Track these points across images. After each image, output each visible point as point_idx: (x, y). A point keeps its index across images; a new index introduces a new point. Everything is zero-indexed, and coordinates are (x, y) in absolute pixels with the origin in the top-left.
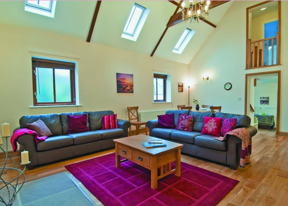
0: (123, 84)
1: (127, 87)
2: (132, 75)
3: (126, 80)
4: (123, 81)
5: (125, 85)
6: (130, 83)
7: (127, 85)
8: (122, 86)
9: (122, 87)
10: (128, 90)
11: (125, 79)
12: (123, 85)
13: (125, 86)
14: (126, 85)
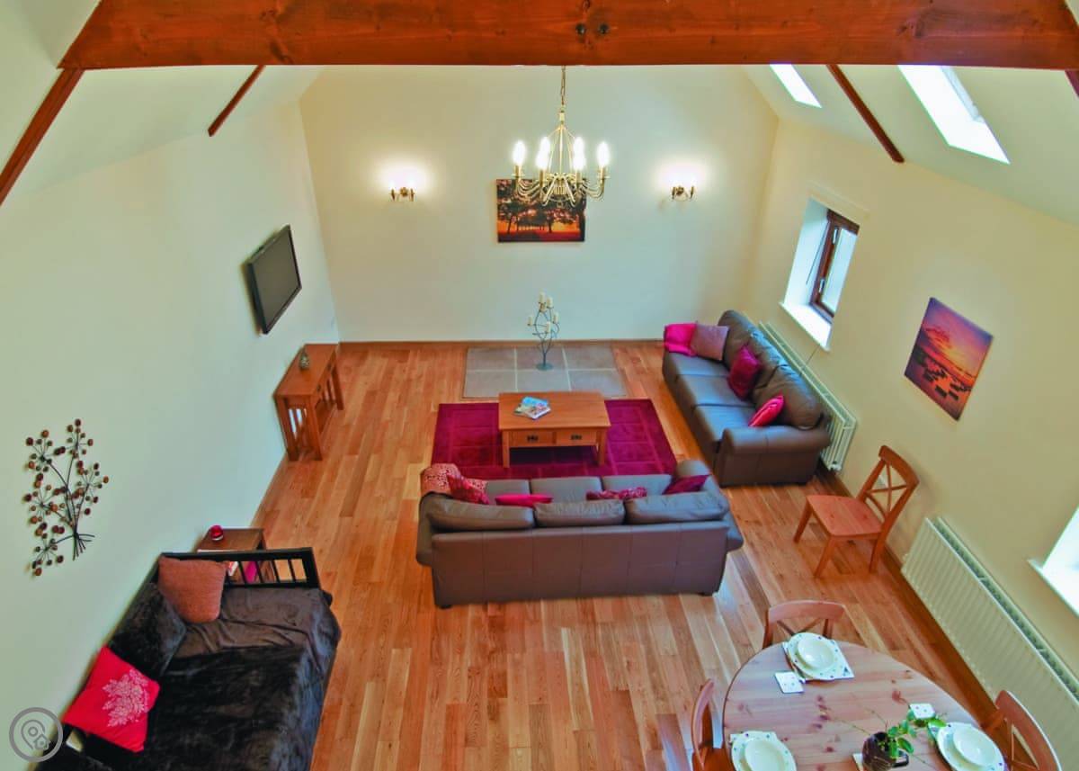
0: (931, 353)
1: (943, 375)
2: (987, 339)
3: (950, 347)
4: (939, 343)
5: (936, 363)
6: (961, 370)
7: (946, 370)
8: (927, 361)
9: (924, 365)
10: (939, 389)
11: (946, 338)
12: (932, 359)
13: (937, 368)
14: (941, 366)
